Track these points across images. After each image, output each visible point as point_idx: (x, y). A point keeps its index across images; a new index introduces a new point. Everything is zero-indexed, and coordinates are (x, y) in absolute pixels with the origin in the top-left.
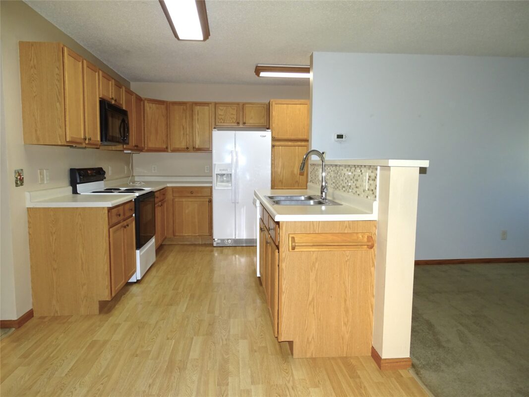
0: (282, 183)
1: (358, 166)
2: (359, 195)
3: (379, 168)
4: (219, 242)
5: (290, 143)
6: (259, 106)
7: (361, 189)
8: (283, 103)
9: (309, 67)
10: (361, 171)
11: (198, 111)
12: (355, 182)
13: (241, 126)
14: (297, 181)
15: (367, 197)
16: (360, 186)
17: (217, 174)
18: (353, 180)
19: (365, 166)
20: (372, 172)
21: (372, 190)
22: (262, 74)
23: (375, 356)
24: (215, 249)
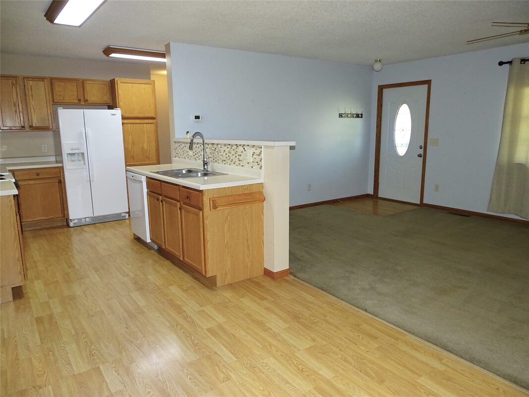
0: (134, 159)
1: (240, 145)
2: (242, 166)
3: (263, 147)
4: (76, 221)
5: (138, 121)
6: (100, 83)
7: (246, 162)
8: (128, 82)
9: (164, 53)
10: (244, 149)
11: (31, 86)
12: (238, 157)
13: (82, 103)
14: (148, 156)
15: (252, 167)
16: (244, 159)
17: (67, 154)
18: (236, 155)
19: (248, 145)
20: (256, 149)
21: (257, 162)
22: (113, 55)
23: (268, 273)
24: (72, 229)
